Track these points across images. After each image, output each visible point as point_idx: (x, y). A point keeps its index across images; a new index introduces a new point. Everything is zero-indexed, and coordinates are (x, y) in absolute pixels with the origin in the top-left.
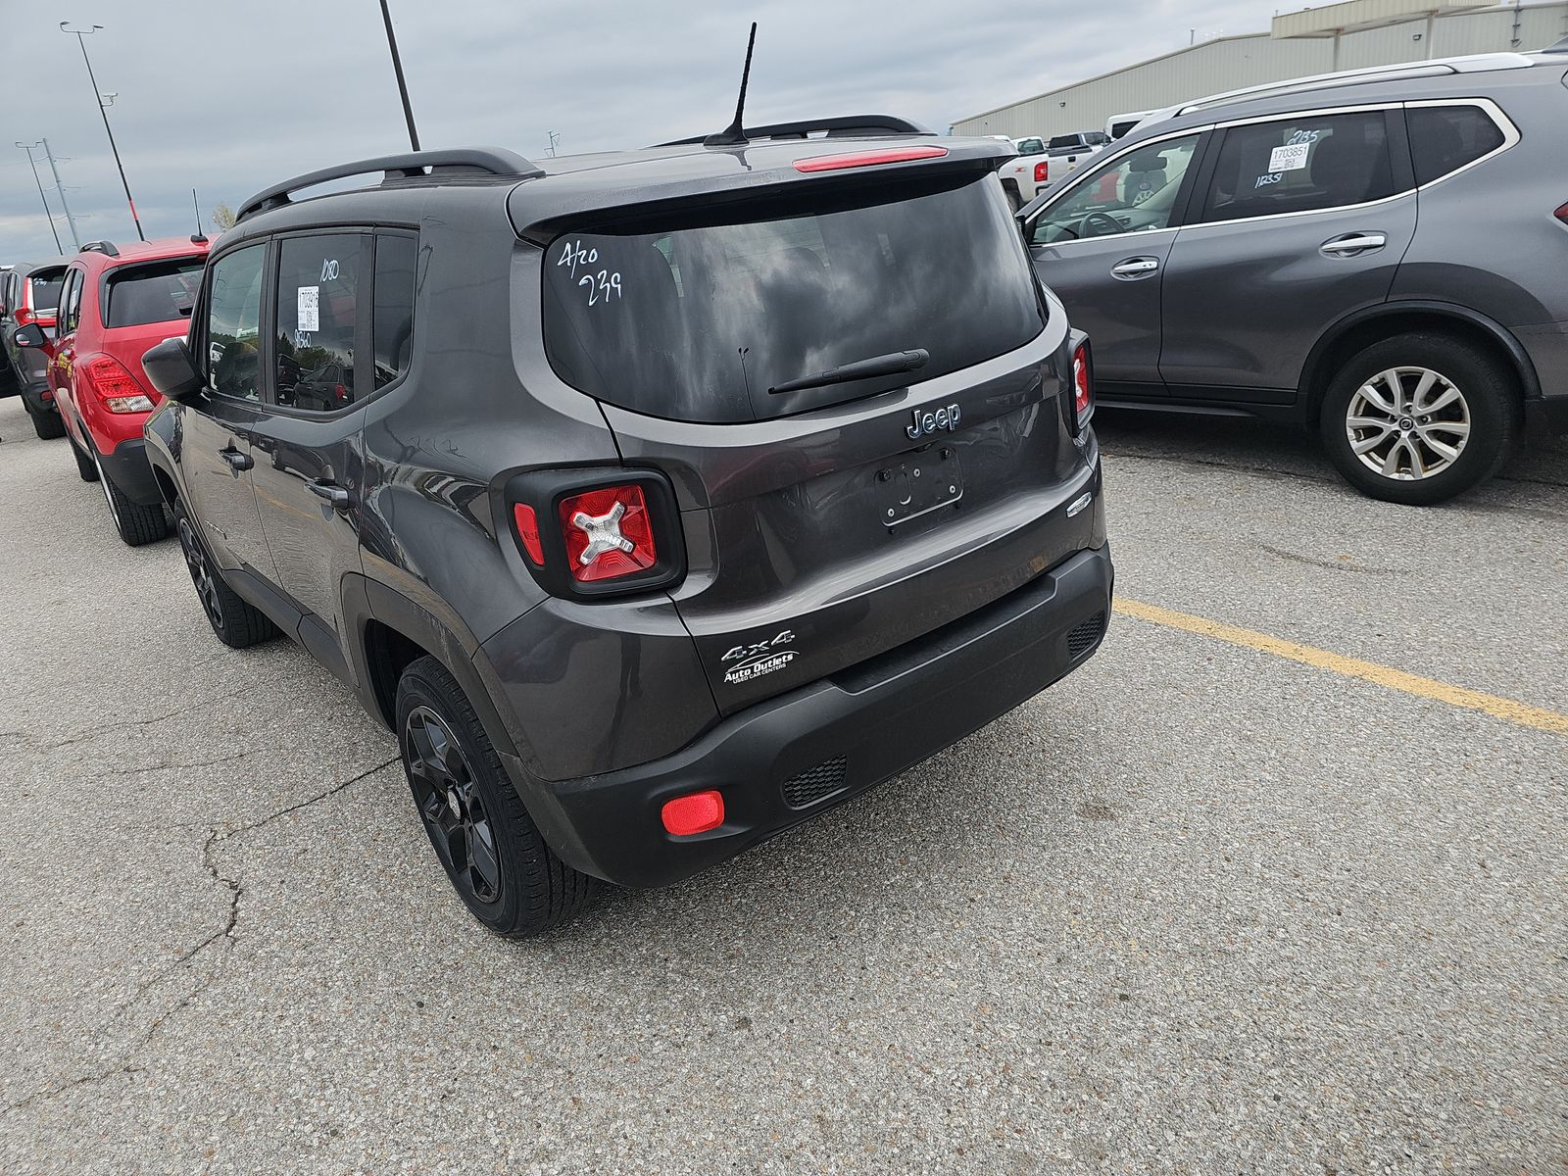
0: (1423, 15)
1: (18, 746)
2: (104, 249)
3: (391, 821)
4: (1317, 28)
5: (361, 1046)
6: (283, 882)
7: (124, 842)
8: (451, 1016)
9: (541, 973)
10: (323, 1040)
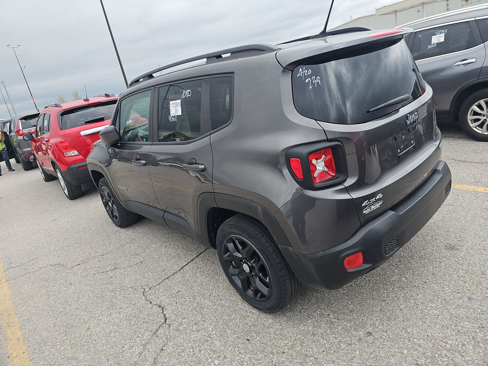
0: (420, 4)
1: (60, 268)
2: (56, 106)
3: (205, 278)
4: (390, 11)
5: (234, 357)
6: (176, 303)
7: (113, 296)
8: (261, 343)
9: (286, 324)
10: (219, 357)
